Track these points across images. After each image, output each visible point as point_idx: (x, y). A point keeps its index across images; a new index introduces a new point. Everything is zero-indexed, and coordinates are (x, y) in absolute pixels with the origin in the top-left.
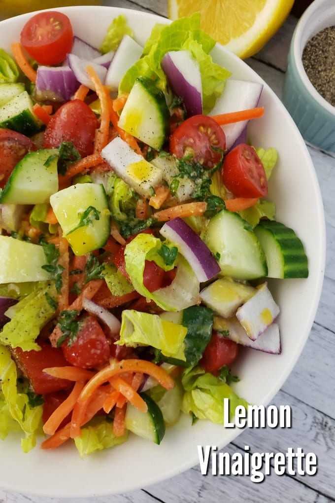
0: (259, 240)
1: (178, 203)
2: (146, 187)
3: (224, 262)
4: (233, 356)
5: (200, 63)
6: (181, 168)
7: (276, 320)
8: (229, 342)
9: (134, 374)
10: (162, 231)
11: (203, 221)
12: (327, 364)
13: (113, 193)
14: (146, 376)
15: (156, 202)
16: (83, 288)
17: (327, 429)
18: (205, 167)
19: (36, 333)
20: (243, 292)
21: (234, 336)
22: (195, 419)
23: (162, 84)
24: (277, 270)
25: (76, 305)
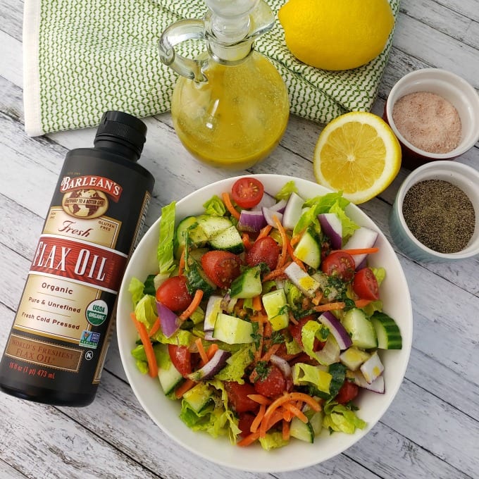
0: (374, 325)
1: (328, 302)
2: (311, 293)
3: (355, 338)
4: (356, 394)
5: (342, 220)
6: (330, 281)
7: (382, 374)
8: (355, 385)
9: (297, 402)
10: (320, 318)
11: (341, 313)
12: (413, 407)
13: (289, 293)
14: (304, 403)
15: (316, 301)
16: (269, 348)
17: (412, 450)
18: (343, 281)
19: (242, 374)
20: (363, 356)
21: (358, 382)
22: (331, 431)
23: (318, 230)
24: (384, 344)
25: (266, 358)
